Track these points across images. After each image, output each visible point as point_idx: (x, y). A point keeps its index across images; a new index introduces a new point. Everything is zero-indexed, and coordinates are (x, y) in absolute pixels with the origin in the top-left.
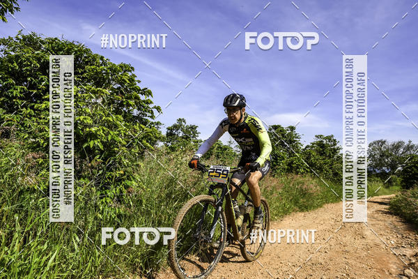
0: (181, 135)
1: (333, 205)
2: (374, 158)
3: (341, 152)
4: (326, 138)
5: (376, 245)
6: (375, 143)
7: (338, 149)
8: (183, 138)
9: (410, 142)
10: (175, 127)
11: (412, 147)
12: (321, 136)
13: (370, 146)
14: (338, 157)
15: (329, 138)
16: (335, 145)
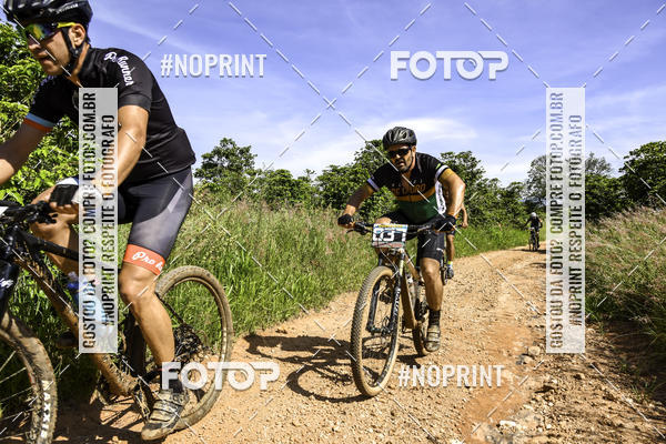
0: (226, 165)
1: (466, 260)
2: (539, 183)
3: (484, 176)
4: (458, 157)
5: (507, 316)
6: (540, 159)
7: (479, 172)
8: (229, 168)
9: (592, 155)
10: (217, 152)
11: (595, 162)
12: (449, 154)
13: (533, 164)
14: (478, 185)
15: (465, 156)
16: (473, 166)
